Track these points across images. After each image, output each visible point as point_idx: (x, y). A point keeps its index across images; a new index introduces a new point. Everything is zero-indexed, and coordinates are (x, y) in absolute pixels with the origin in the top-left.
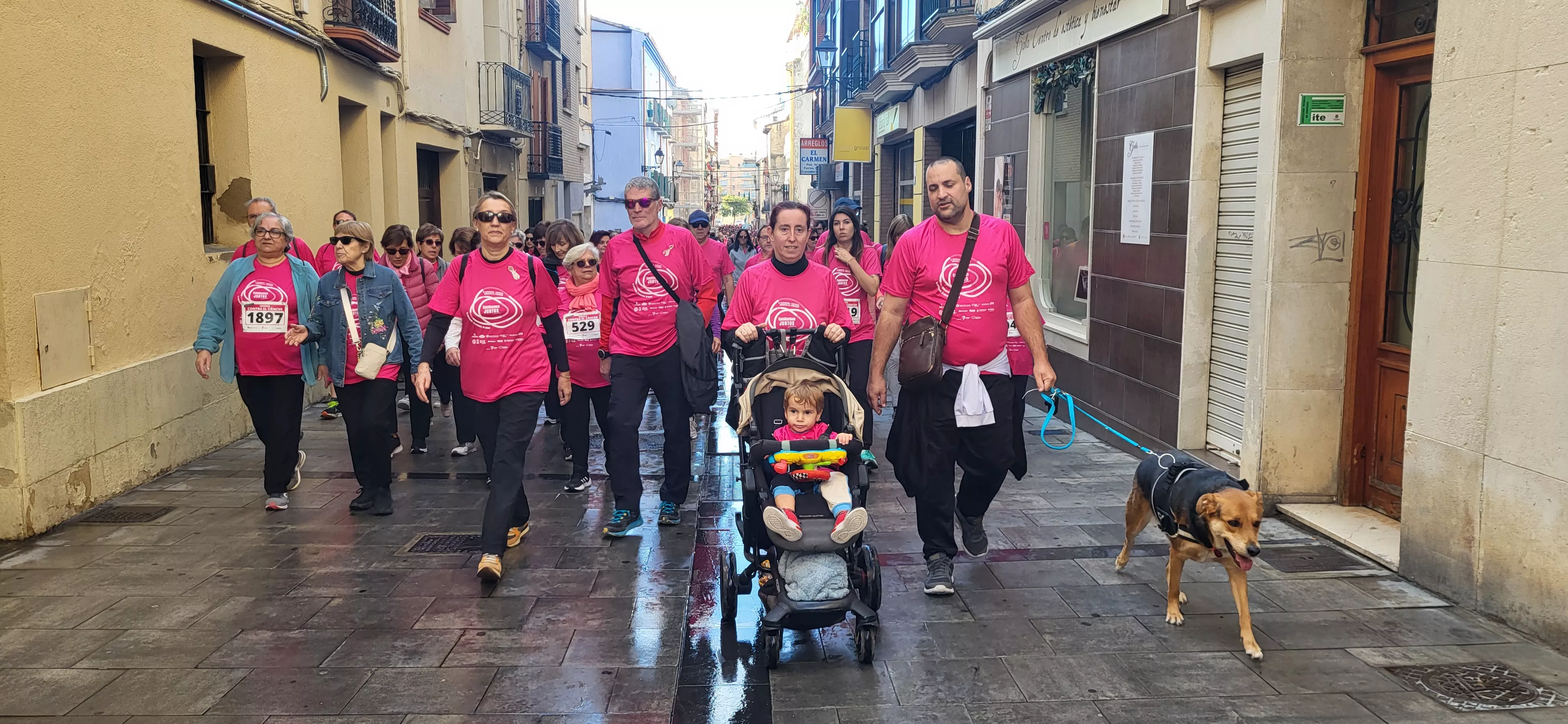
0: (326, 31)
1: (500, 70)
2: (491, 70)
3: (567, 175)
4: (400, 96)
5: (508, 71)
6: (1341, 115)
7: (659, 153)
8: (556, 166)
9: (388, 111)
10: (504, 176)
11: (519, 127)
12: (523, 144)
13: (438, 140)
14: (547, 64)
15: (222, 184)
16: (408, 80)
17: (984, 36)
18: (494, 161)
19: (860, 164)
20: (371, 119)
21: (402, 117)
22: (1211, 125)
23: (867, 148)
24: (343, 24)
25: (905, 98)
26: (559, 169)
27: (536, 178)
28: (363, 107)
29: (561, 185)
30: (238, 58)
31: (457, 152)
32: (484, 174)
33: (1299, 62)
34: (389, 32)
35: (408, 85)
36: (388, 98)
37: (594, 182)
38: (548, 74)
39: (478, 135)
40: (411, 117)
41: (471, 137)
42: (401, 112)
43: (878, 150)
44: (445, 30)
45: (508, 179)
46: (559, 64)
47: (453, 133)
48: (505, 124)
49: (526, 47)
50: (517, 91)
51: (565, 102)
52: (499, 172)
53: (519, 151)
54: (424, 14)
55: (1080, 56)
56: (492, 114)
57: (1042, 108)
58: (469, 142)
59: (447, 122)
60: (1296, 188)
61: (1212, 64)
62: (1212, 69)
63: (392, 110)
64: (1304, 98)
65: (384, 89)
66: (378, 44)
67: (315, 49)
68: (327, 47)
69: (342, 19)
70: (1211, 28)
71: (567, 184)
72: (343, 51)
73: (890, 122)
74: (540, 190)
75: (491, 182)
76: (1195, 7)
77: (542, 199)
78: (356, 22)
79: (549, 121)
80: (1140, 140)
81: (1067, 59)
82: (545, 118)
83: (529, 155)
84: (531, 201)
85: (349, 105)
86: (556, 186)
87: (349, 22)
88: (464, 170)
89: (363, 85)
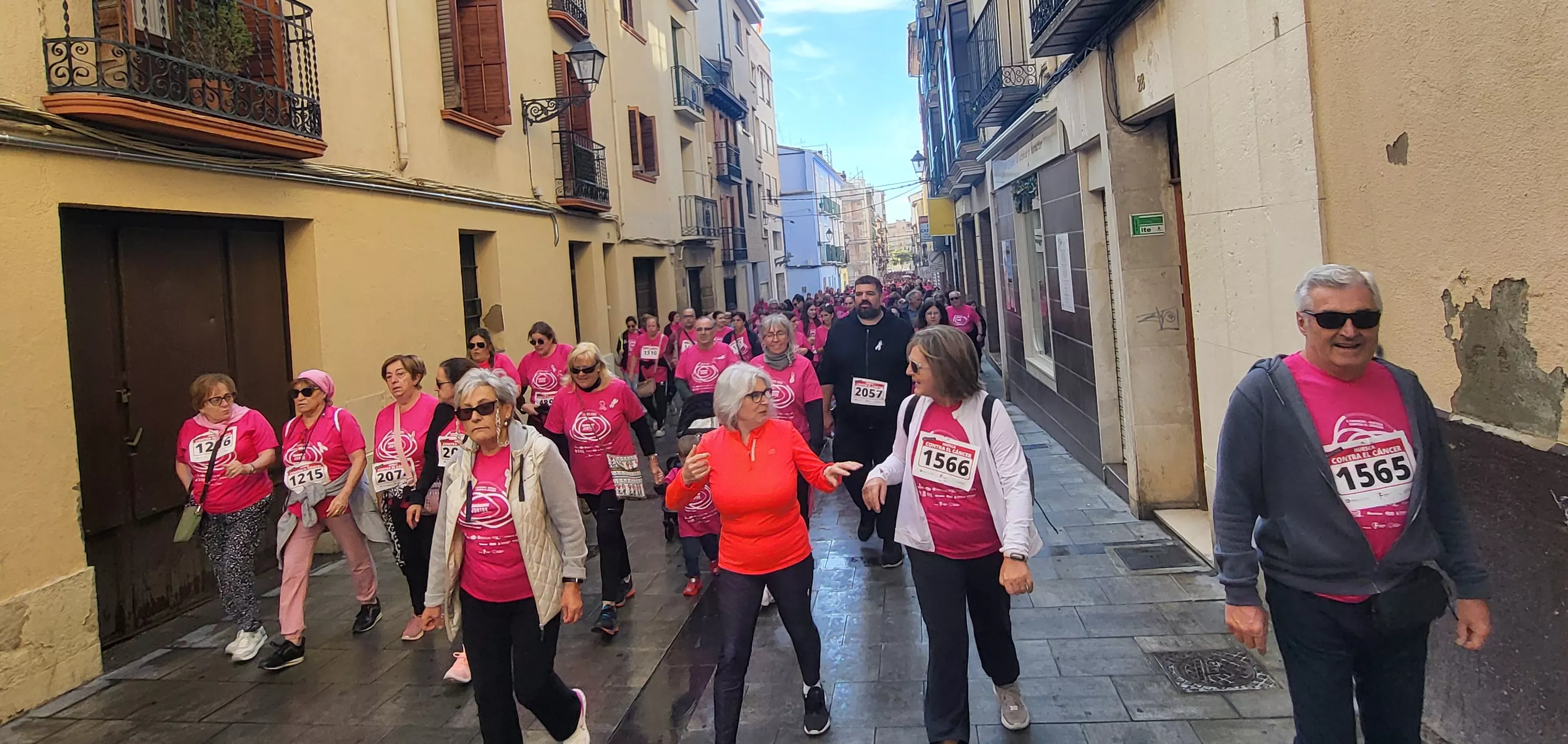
0: (558, 203)
1: (693, 200)
2: (689, 201)
3: (751, 258)
4: (618, 231)
5: (701, 199)
6: (1163, 227)
7: (829, 232)
8: (742, 255)
9: (609, 241)
10: (703, 267)
11: (715, 236)
12: (717, 244)
13: (649, 253)
14: (735, 188)
15: (485, 310)
16: (624, 218)
17: (986, 158)
18: (694, 258)
19: (944, 237)
20: (596, 250)
21: (621, 243)
22: (1096, 230)
23: (953, 225)
24: (568, 197)
25: (967, 192)
26: (746, 256)
27: (728, 265)
28: (588, 243)
29: (750, 266)
30: (491, 233)
31: (663, 258)
32: (686, 268)
33: (1126, 193)
34: (604, 194)
35: (624, 222)
36: (608, 234)
37: (785, 256)
38: (734, 194)
39: (680, 244)
40: (628, 242)
41: (674, 246)
42: (619, 239)
43: (961, 226)
44: (653, 181)
45: (707, 269)
46: (744, 188)
47: (661, 246)
48: (701, 235)
49: (717, 180)
50: (708, 211)
51: (750, 211)
52: (699, 266)
53: (713, 249)
54: (636, 175)
55: (1030, 177)
56: (689, 229)
57: (1021, 210)
58: (673, 250)
59: (657, 240)
60: (1137, 281)
61: (1091, 189)
62: (1091, 192)
63: (613, 239)
64: (1133, 217)
65: (607, 227)
66: (592, 205)
67: (550, 215)
68: (559, 212)
69: (567, 194)
70: (1088, 164)
71: (754, 264)
72: (570, 212)
73: (962, 208)
74: (732, 271)
75: (694, 274)
76: (1075, 150)
77: (735, 277)
78: (576, 195)
79: (738, 225)
80: (1063, 239)
81: (1025, 178)
82: (734, 224)
83: (722, 250)
84: (726, 280)
85: (576, 245)
86: (744, 267)
87: (571, 194)
88: (671, 268)
89: (587, 229)
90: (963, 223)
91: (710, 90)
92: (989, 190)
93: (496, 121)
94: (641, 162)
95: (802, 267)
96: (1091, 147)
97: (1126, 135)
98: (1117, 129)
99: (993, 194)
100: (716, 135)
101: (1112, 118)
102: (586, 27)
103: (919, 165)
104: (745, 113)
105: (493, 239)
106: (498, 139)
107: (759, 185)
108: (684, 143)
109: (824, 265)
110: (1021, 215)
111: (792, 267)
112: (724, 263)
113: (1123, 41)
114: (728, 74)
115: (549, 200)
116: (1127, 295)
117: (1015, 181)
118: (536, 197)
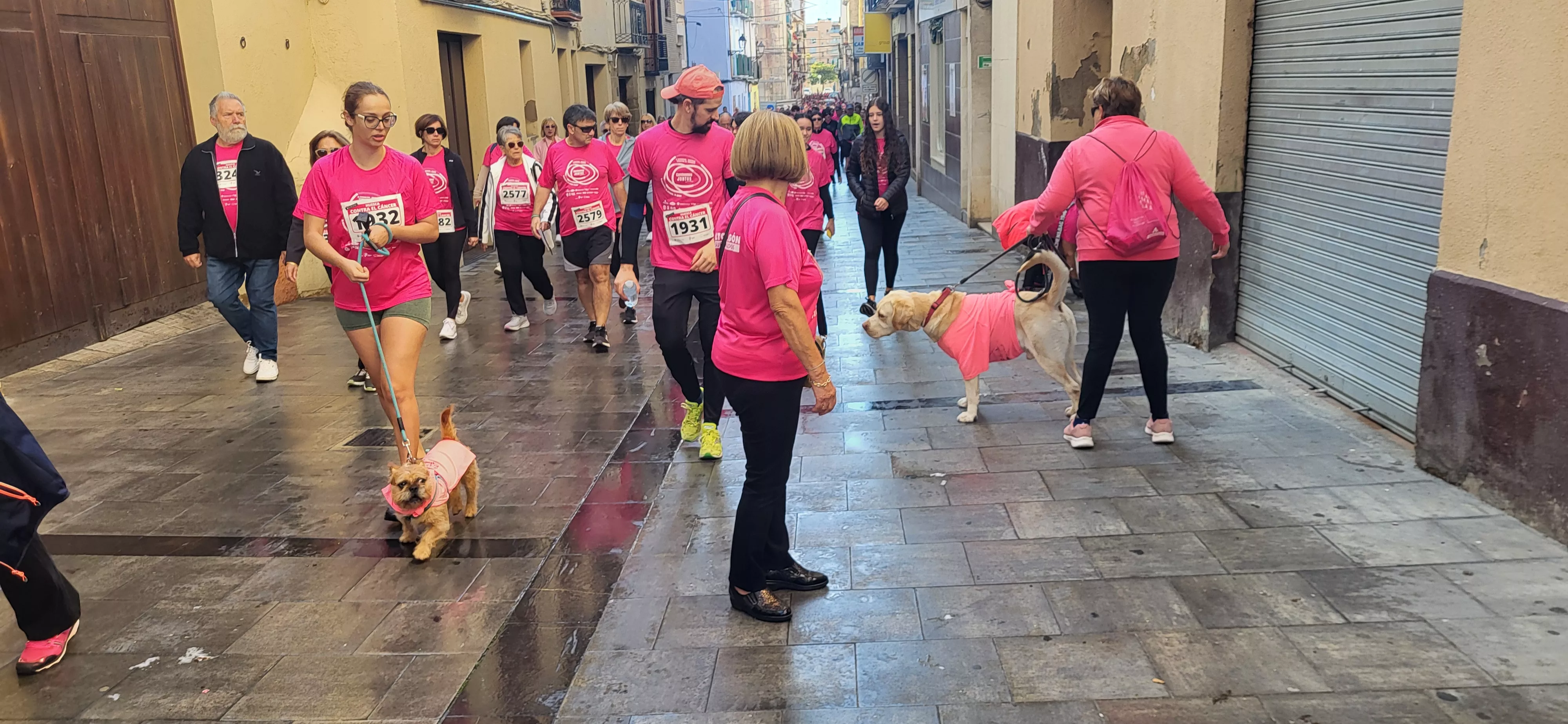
0: (552, 14)
3: (670, 66)
7: (742, 38)
8: (664, 65)
9: (574, 49)
10: (631, 77)
11: (640, 43)
12: (641, 53)
13: (594, 59)
18: (625, 69)
19: (880, 55)
20: (568, 57)
21: (579, 50)
23: (888, 43)
24: (557, 8)
26: (666, 68)
27: (650, 75)
28: (565, 50)
29: (666, 77)
30: (529, 42)
31: (603, 65)
32: (619, 77)
33: (974, 43)
34: (578, 5)
35: (581, 29)
36: (573, 41)
39: (615, 52)
40: (583, 49)
41: (611, 54)
42: (578, 47)
43: (896, 44)
45: (633, 79)
47: (602, 53)
48: (632, 42)
50: (638, 18)
52: (628, 75)
53: (639, 57)
55: (940, 19)
56: (624, 36)
57: (935, 41)
58: (611, 57)
59: (599, 47)
63: (575, 48)
65: (572, 35)
66: (574, 16)
67: (550, 26)
68: (552, 21)
71: (670, 76)
72: (561, 23)
73: (897, 27)
74: (653, 84)
75: (623, 82)
76: (961, 10)
77: (654, 89)
78: (565, 9)
79: (657, 31)
80: (952, 67)
81: (937, 19)
82: (654, 29)
83: (645, 58)
84: (648, 92)
85: (561, 51)
86: (663, 79)
87: (562, 7)
88: (609, 76)
89: (565, 38)
90: (899, 41)
92: (916, 22)
96: (964, 10)
98: (975, 5)
99: (919, 25)
105: (528, 47)
109: (734, 79)
110: (935, 46)
112: (646, 72)
115: (548, 12)
116: (973, 103)
117: (930, 20)
118: (543, 10)
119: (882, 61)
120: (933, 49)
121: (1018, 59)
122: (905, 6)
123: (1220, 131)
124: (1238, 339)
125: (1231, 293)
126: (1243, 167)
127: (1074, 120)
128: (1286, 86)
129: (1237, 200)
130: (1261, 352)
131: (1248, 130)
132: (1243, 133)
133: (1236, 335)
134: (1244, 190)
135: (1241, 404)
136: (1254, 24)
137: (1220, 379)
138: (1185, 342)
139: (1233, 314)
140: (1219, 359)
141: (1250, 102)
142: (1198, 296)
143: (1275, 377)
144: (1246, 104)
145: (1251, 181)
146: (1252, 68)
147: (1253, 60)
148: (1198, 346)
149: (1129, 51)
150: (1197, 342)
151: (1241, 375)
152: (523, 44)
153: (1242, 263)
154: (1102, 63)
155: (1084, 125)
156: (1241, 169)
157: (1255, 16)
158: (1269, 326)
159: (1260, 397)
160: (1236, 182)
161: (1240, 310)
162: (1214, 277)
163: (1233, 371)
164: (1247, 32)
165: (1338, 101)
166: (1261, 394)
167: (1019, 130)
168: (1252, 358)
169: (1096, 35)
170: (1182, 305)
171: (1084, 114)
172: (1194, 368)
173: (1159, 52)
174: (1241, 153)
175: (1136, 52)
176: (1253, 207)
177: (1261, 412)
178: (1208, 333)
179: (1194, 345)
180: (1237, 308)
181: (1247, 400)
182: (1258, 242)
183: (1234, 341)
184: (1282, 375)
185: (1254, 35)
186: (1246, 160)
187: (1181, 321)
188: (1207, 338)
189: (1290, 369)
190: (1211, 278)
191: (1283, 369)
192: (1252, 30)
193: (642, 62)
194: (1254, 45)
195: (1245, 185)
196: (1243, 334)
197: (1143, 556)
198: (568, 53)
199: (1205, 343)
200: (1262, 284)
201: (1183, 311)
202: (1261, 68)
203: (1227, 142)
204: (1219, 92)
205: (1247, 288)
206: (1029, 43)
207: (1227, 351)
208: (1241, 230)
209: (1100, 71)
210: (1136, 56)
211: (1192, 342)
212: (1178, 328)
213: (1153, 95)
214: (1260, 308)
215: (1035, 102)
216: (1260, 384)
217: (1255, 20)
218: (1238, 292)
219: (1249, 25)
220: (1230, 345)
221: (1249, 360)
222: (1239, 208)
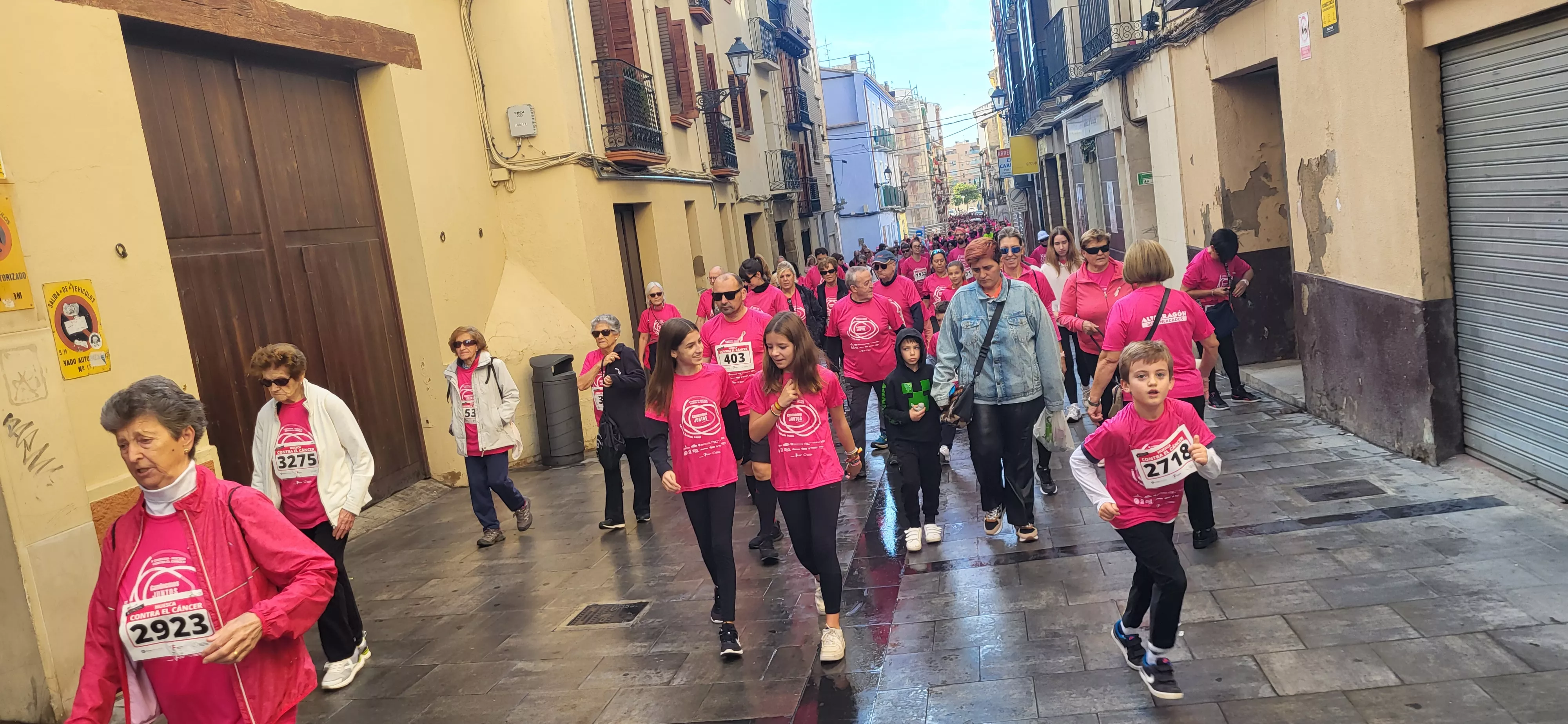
0: (712, 172)
1: (778, 154)
2: (774, 155)
3: (822, 209)
5: (784, 154)
7: (888, 171)
8: (817, 206)
10: (786, 221)
11: (794, 188)
12: (795, 197)
13: (752, 209)
16: (740, 182)
17: (1063, 118)
18: (780, 214)
19: (1027, 175)
20: (729, 209)
21: (738, 202)
22: (1123, 182)
23: (1036, 163)
24: (717, 169)
25: (1049, 133)
26: (818, 208)
27: (804, 217)
28: (726, 204)
29: (819, 217)
30: (693, 201)
31: (759, 214)
32: (775, 223)
33: (1132, 160)
34: (735, 162)
36: (733, 195)
37: (837, 204)
38: (802, 142)
39: (771, 199)
40: (742, 200)
41: (767, 201)
42: (737, 199)
43: (1044, 164)
44: (750, 141)
45: (789, 222)
46: (808, 132)
47: (758, 202)
48: (786, 188)
49: (790, 128)
50: (790, 164)
52: (784, 219)
53: (793, 201)
54: (738, 137)
55: (1092, 140)
56: (777, 184)
57: (1088, 160)
58: (767, 205)
59: (756, 197)
63: (734, 201)
65: (730, 189)
66: (732, 172)
67: (710, 184)
68: (713, 180)
69: (718, 165)
70: (1117, 142)
71: (823, 216)
72: (720, 180)
73: (1044, 148)
74: (807, 225)
75: (780, 226)
76: (1112, 131)
77: (809, 229)
78: (724, 166)
79: (808, 175)
80: (1110, 184)
81: (1089, 139)
82: (804, 173)
83: (798, 202)
84: (803, 233)
85: (722, 206)
86: (816, 219)
87: (721, 165)
88: (766, 223)
89: (724, 192)
90: (1046, 161)
91: (779, 35)
92: (1066, 143)
93: (688, 116)
94: (742, 124)
95: (857, 215)
96: (1118, 130)
97: (1134, 128)
98: (1129, 124)
99: (1069, 146)
100: (783, 80)
101: (1126, 118)
102: (710, 12)
103: (999, 103)
104: (808, 50)
105: (693, 206)
106: (688, 130)
107: (819, 126)
108: (763, 94)
109: (882, 211)
110: (1088, 165)
111: (845, 216)
112: (800, 215)
113: (1129, 77)
114: (786, 7)
115: (708, 171)
116: (1136, 219)
117: (1081, 141)
118: (704, 170)
119: (1030, 179)
120: (1087, 169)
121: (1181, 175)
122: (1050, 127)
123: (1421, 239)
124: (1467, 450)
125: (1454, 403)
126: (1450, 273)
127: (1249, 231)
128: (1489, 189)
129: (1449, 307)
130: (1498, 464)
131: (1451, 235)
132: (1446, 238)
133: (1466, 446)
134: (1455, 297)
135: (1488, 525)
136: (1444, 130)
137: (1458, 497)
138: (1408, 456)
139: (1459, 425)
140: (1451, 473)
141: (1449, 207)
142: (1417, 408)
143: (1520, 491)
144: (1445, 210)
145: (1461, 286)
146: (1447, 172)
147: (1447, 165)
148: (1424, 461)
149: (1306, 163)
150: (1423, 456)
151: (1480, 491)
152: (688, 204)
153: (1462, 371)
154: (1274, 172)
155: (1259, 235)
156: (1449, 275)
157: (1444, 122)
158: (1504, 437)
159: (1508, 515)
160: (1445, 289)
161: (1465, 420)
162: (1433, 388)
163: (1470, 487)
164: (1438, 138)
165: (1553, 202)
166: (1508, 512)
167: (1191, 244)
168: (1489, 471)
169: (1262, 145)
170: (1399, 418)
171: (1259, 225)
172: (1425, 485)
173: (1340, 162)
174: (1447, 259)
175: (1314, 163)
176: (1465, 312)
177: (1513, 533)
178: (1435, 447)
179: (1418, 459)
180: (1463, 418)
181: (1493, 519)
182: (1479, 348)
183: (1465, 453)
184: (1527, 489)
185: (1446, 140)
186: (1453, 265)
187: (1400, 434)
188: (1434, 451)
189: (1535, 482)
190: (1430, 388)
191: (1528, 482)
192: (1442, 135)
193: (795, 205)
194: (1446, 150)
195: (1455, 291)
196: (1473, 446)
197: (1422, 711)
198: (728, 206)
199: (1432, 458)
200: (1489, 393)
201: (1401, 423)
202: (1458, 172)
203: (1430, 249)
204: (1415, 200)
205: (1471, 396)
206: (1192, 159)
207: (1458, 464)
208: (1457, 337)
209: (1271, 180)
210: (1314, 168)
211: (1417, 455)
212: (1398, 441)
213: (1339, 206)
214: (1489, 417)
215: (1206, 216)
216: (1504, 499)
217: (1445, 126)
218: (1461, 402)
219: (1439, 131)
220: (1461, 457)
221: (1486, 473)
222: (1452, 315)
